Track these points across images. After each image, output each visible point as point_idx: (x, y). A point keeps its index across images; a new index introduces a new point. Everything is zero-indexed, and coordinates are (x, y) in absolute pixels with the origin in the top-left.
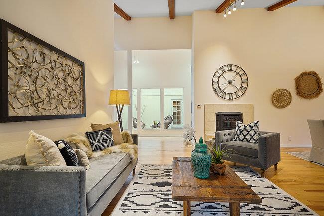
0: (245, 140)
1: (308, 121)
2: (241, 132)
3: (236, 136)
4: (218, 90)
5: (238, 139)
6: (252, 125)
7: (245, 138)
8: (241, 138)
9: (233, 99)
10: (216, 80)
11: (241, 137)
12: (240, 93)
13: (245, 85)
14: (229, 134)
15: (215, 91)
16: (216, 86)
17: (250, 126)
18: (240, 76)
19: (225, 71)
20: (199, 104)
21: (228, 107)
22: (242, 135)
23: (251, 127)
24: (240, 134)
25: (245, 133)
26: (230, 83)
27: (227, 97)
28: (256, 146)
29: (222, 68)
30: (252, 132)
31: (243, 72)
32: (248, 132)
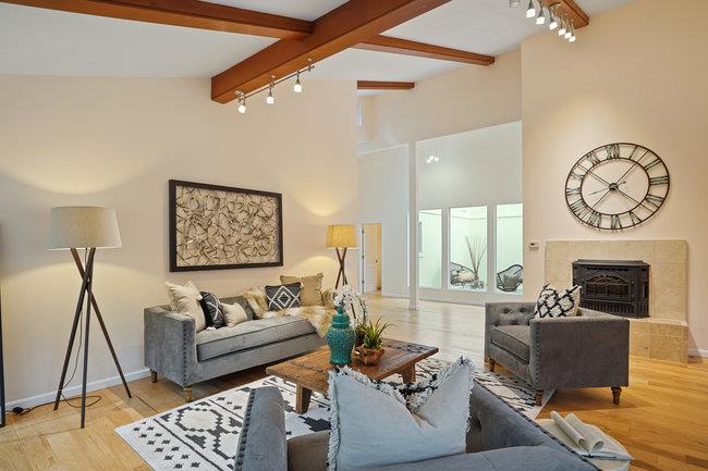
4: (580, 209)
6: (561, 293)
9: (621, 228)
10: (574, 184)
12: (642, 214)
13: (659, 191)
15: (572, 210)
16: (574, 200)
17: (556, 297)
18: (645, 169)
19: (599, 162)
20: (533, 242)
21: (607, 248)
23: (557, 300)
26: (613, 188)
27: (606, 223)
29: (589, 155)
31: (654, 158)
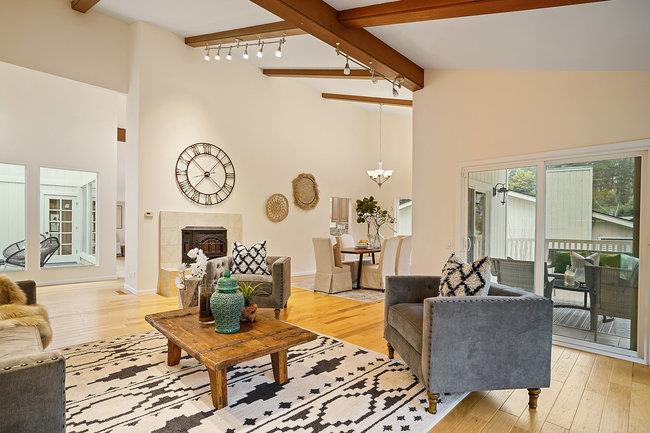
0: (249, 271)
1: (314, 239)
2: (243, 259)
3: (235, 266)
4: (186, 187)
5: (237, 271)
6: (258, 247)
7: (248, 268)
8: (243, 269)
9: (211, 204)
10: (182, 166)
11: (243, 267)
12: (222, 195)
13: (230, 182)
14: (223, 264)
16: (182, 179)
17: (256, 249)
19: (199, 154)
20: (148, 211)
21: (203, 218)
22: (244, 263)
23: (257, 251)
24: (240, 263)
25: (249, 259)
26: (207, 175)
27: (202, 200)
28: (270, 279)
29: (193, 146)
30: (259, 259)
31: (227, 161)
32: (253, 258)
